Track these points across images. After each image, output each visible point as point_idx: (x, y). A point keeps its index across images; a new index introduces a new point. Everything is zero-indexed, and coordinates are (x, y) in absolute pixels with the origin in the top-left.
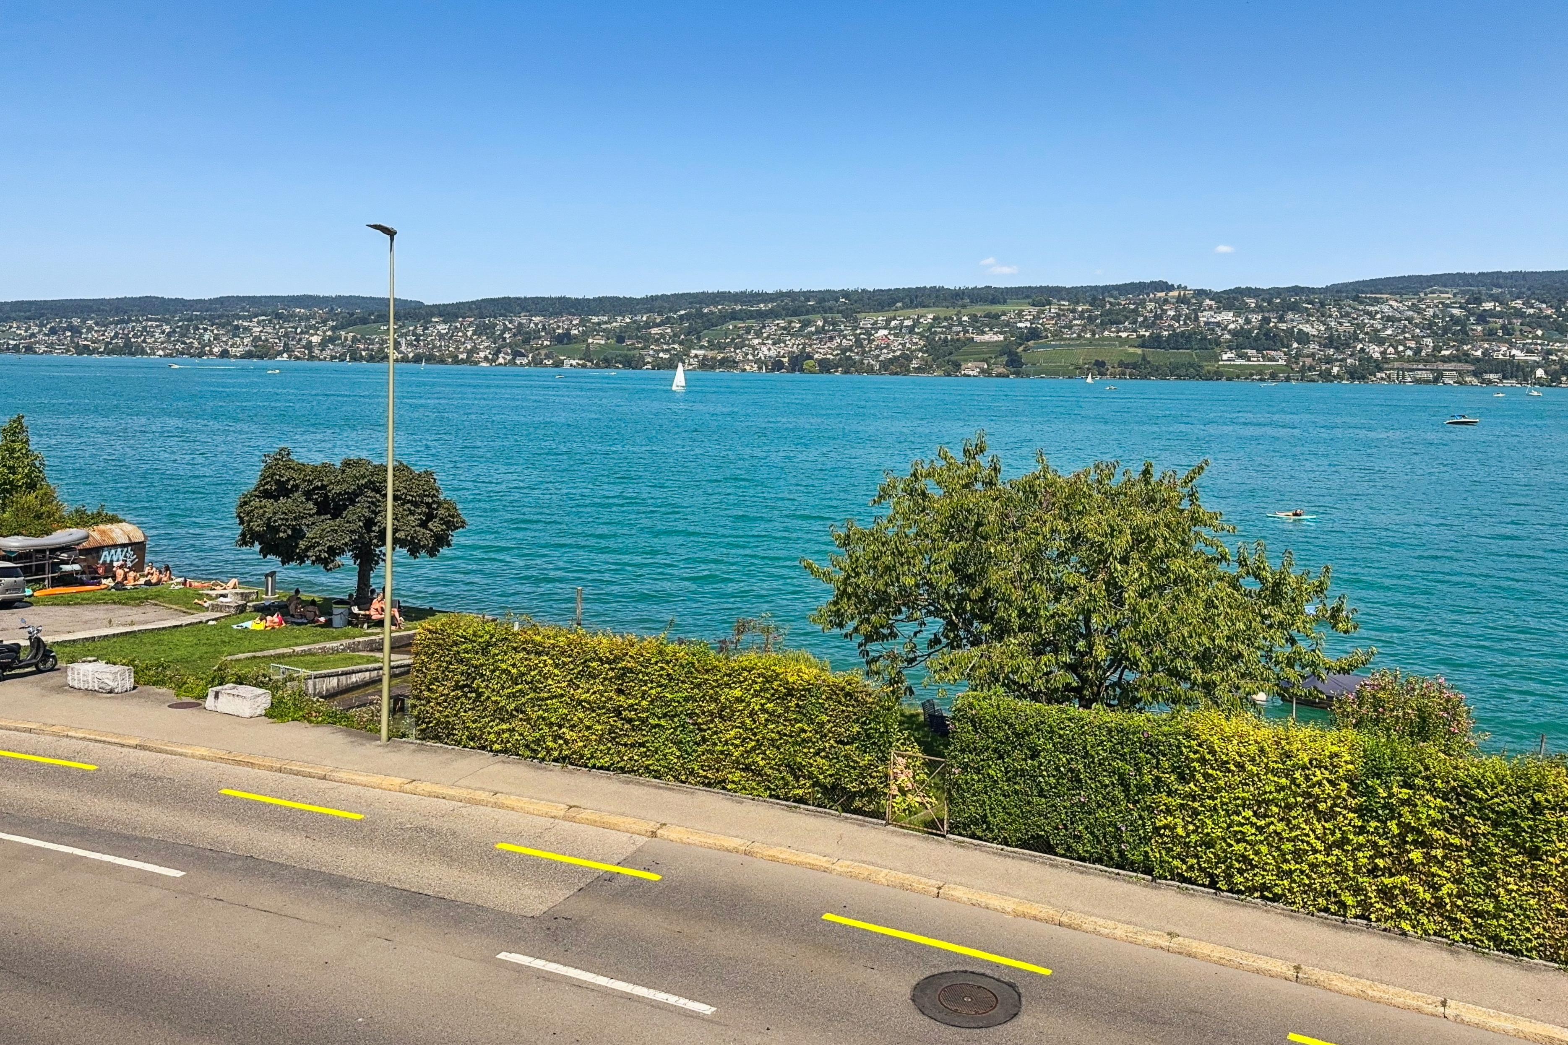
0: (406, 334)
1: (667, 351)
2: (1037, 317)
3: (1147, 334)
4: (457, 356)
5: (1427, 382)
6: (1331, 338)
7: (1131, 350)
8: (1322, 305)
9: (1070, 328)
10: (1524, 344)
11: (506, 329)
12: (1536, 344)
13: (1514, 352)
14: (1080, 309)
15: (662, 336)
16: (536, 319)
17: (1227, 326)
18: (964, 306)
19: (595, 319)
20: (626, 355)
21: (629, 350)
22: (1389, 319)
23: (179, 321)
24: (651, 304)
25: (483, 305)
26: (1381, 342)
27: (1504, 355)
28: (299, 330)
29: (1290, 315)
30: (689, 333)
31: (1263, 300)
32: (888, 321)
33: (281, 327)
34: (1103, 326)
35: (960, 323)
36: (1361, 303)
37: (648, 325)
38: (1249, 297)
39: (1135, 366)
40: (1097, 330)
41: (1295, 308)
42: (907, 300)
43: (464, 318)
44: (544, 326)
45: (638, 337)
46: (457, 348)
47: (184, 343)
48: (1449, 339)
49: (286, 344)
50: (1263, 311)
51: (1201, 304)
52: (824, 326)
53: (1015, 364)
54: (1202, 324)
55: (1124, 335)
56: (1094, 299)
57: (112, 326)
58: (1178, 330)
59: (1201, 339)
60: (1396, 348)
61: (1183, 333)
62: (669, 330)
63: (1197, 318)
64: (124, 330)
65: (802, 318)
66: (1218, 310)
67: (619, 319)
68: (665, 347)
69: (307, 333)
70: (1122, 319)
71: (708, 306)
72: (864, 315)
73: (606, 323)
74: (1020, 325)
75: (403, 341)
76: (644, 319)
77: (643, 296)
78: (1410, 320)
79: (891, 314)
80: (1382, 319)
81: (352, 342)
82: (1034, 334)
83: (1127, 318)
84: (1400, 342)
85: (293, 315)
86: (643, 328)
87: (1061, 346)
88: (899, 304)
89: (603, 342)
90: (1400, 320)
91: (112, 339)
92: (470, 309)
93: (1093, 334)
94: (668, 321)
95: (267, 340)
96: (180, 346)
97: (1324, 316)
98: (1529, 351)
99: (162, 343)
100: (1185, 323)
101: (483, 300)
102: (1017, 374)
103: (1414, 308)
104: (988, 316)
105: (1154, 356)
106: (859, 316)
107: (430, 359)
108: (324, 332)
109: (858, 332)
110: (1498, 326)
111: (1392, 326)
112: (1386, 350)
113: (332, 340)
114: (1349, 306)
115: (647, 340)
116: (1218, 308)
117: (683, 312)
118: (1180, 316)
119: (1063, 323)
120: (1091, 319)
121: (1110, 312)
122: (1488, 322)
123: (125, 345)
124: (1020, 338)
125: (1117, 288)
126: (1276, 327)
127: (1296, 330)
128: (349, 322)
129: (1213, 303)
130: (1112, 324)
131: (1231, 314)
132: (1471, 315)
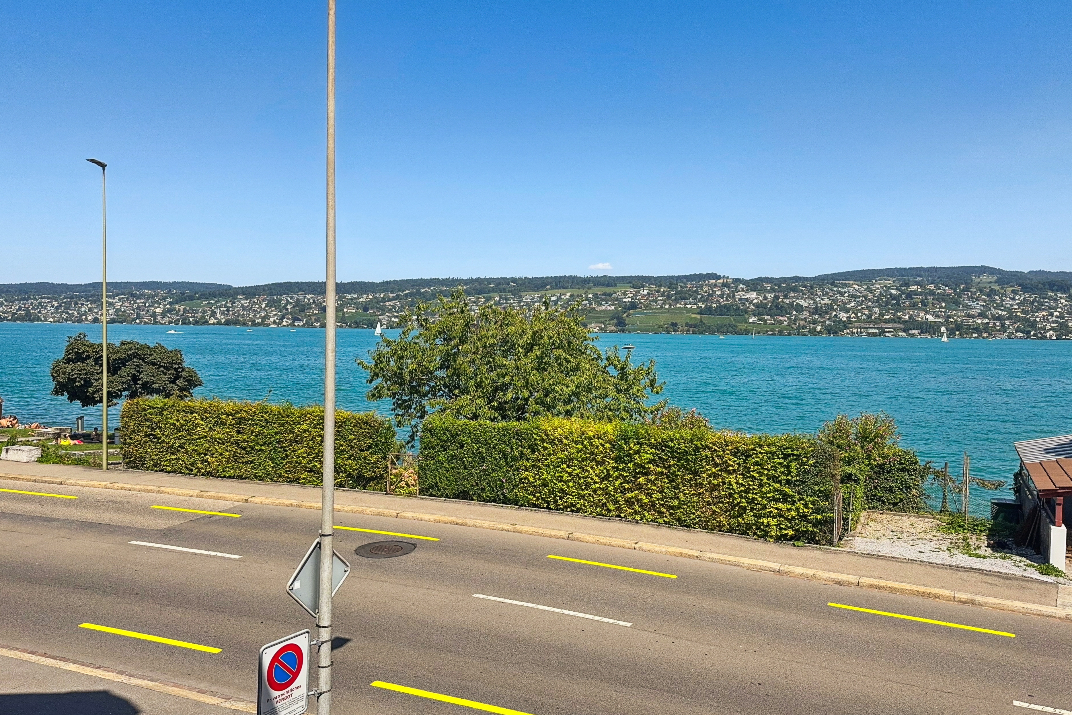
0: (220, 307)
1: (396, 317)
2: (635, 295)
3: (703, 306)
4: (255, 321)
5: (875, 335)
6: (816, 309)
7: (693, 316)
8: (812, 287)
9: (656, 302)
10: (934, 312)
11: (288, 302)
12: (941, 312)
13: (928, 316)
14: (662, 290)
15: (394, 307)
16: (309, 296)
17: (752, 301)
18: (589, 288)
19: (349, 296)
20: (369, 319)
21: (371, 316)
22: (853, 296)
23: (64, 298)
24: (387, 286)
25: (273, 287)
26: (847, 311)
27: (922, 318)
28: (147, 305)
29: (792, 294)
30: (412, 305)
31: (775, 285)
32: (541, 297)
33: (135, 303)
34: (677, 301)
35: (587, 298)
36: (836, 286)
37: (384, 300)
38: (767, 283)
39: (696, 326)
40: (673, 303)
41: (795, 290)
42: (554, 284)
43: (259, 296)
44: (314, 301)
45: (377, 308)
46: (255, 316)
47: (67, 313)
48: (889, 309)
49: (138, 314)
50: (775, 292)
51: (737, 287)
52: (500, 300)
53: (621, 325)
54: (737, 300)
55: (689, 306)
56: (671, 283)
57: (17, 303)
58: (722, 304)
59: (736, 309)
60: (856, 315)
61: (725, 305)
62: (398, 303)
63: (734, 296)
64: (25, 304)
65: (485, 295)
66: (747, 291)
67: (365, 296)
68: (395, 314)
69: (153, 306)
70: (687, 296)
71: (424, 288)
72: (525, 293)
73: (356, 298)
74: (625, 300)
75: (218, 311)
76: (382, 296)
77: (381, 281)
78: (865, 297)
79: (543, 293)
80: (848, 296)
81: (184, 312)
82: (633, 306)
83: (691, 296)
84: (859, 311)
85: (143, 295)
86: (381, 302)
87: (650, 313)
88: (548, 287)
89: (354, 311)
90: (859, 297)
91: (17, 311)
92: (264, 290)
93: (670, 306)
94: (397, 297)
95: (125, 311)
96: (64, 316)
97: (812, 294)
98: (937, 316)
99: (52, 313)
100: (727, 299)
101: (273, 284)
102: (623, 331)
103: (868, 289)
104: (604, 294)
105: (708, 320)
106: (523, 294)
107: (236, 323)
108: (164, 306)
109: (522, 304)
110: (919, 300)
111: (855, 300)
112: (850, 315)
113: (170, 311)
114: (829, 288)
115: (384, 310)
116: (747, 290)
117: (407, 292)
118: (724, 295)
119: (651, 299)
120: (669, 297)
121: (681, 292)
122: (913, 298)
123: (26, 315)
124: (625, 308)
125: (685, 277)
126: (782, 301)
127: (795, 304)
128: (181, 299)
129: (744, 287)
130: (682, 299)
131: (755, 293)
132: (903, 294)
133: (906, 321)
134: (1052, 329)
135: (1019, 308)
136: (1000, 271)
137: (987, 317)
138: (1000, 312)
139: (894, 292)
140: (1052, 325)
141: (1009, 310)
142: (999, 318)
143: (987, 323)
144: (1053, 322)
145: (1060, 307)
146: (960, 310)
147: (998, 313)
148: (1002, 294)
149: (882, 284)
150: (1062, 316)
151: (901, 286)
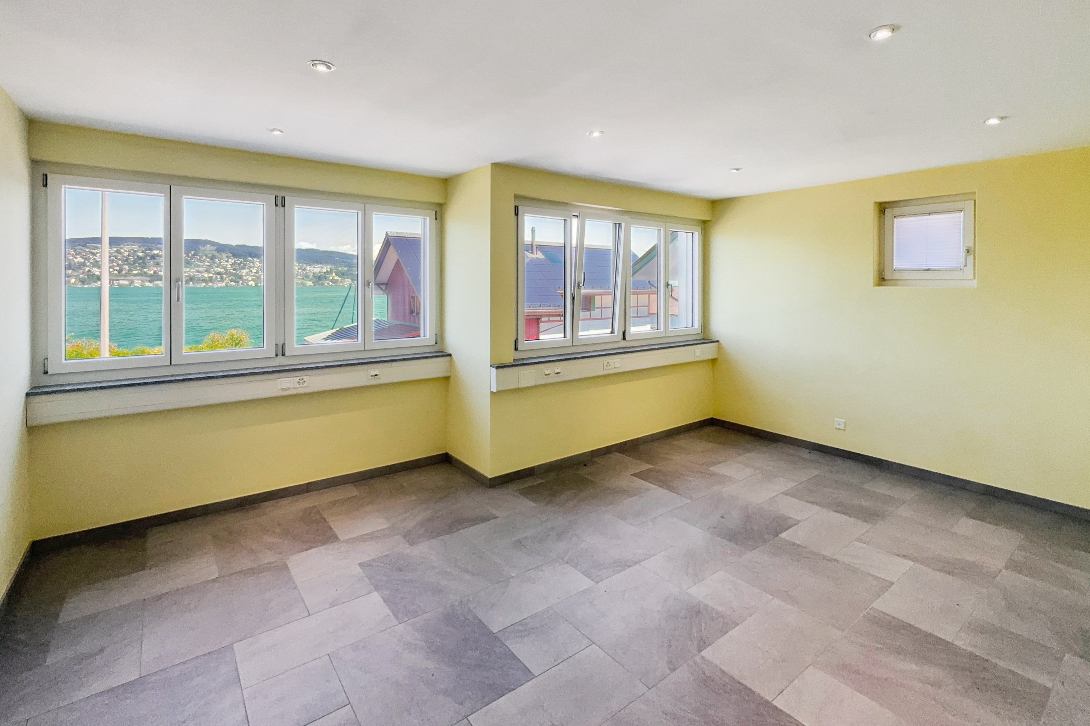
36: (88, 248)
78: (116, 257)
103: (117, 252)
114: (81, 249)
122: (156, 259)
132: (148, 255)
133: (151, 275)
134: (252, 280)
135: (232, 267)
136: (218, 244)
137: (210, 273)
138: (220, 270)
139: (140, 254)
140: (253, 277)
141: (225, 268)
142: (219, 273)
143: (212, 277)
144: (253, 276)
145: (256, 267)
146: (192, 268)
147: (218, 270)
148: (220, 258)
149: (129, 248)
150: (257, 272)
151: (146, 250)
